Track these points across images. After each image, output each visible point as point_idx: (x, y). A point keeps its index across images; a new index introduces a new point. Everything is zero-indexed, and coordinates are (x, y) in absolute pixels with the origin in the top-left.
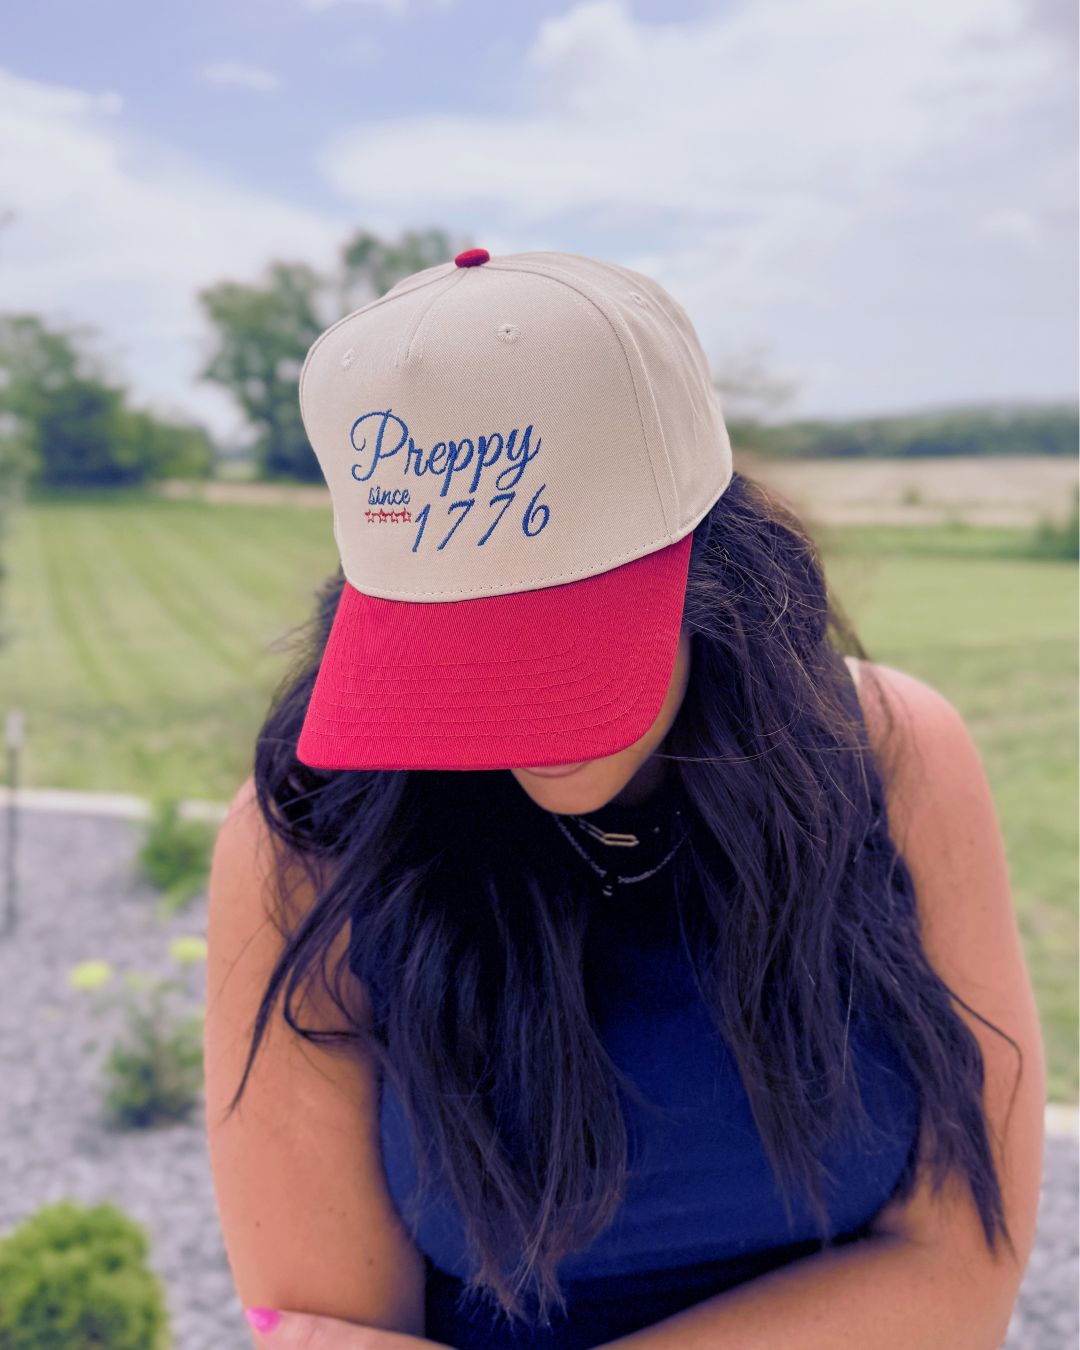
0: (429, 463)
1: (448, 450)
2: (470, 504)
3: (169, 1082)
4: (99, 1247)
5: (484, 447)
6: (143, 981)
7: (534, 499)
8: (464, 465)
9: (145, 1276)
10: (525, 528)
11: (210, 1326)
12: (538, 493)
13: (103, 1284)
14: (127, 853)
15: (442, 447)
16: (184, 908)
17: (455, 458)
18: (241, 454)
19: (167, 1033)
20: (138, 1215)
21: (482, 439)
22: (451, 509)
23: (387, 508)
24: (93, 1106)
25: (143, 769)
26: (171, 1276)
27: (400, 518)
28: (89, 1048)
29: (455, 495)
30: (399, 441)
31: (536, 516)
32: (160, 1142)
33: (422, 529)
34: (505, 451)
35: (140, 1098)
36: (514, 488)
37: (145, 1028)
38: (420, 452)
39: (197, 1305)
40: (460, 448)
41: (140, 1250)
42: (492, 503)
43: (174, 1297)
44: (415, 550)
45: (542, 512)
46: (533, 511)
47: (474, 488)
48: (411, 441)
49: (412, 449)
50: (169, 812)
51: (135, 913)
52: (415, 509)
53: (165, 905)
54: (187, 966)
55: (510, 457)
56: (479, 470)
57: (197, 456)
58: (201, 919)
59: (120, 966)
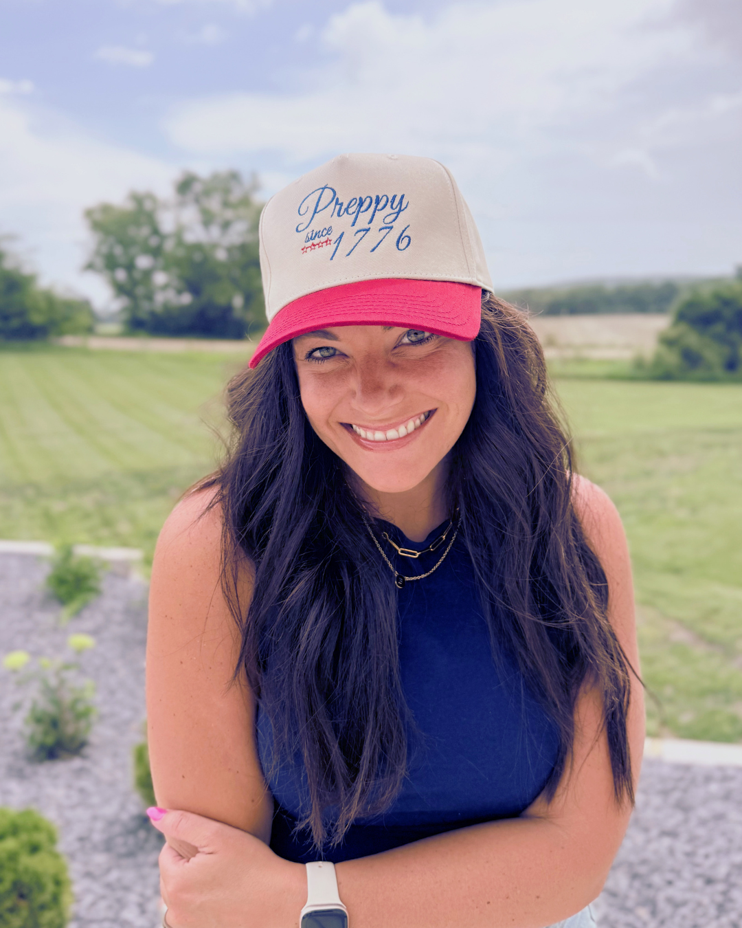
0: (346, 210)
1: (358, 202)
2: (368, 230)
3: (70, 729)
4: (24, 837)
5: (378, 201)
6: (50, 663)
7: (404, 231)
8: (366, 210)
9: (56, 856)
10: (398, 246)
11: (98, 888)
12: (406, 228)
13: (26, 861)
14: (39, 579)
15: (355, 200)
16: (77, 614)
17: (361, 206)
18: (111, 318)
19: (68, 698)
20: (50, 815)
21: (378, 197)
22: (357, 233)
23: (316, 241)
24: (19, 745)
25: (50, 523)
26: (72, 856)
27: (325, 244)
28: (16, 707)
29: (358, 226)
30: (330, 199)
31: (403, 240)
32: (63, 768)
33: (337, 247)
34: (389, 204)
35: (50, 740)
36: (393, 224)
37: (52, 693)
38: (342, 204)
39: (88, 875)
40: (365, 200)
41: (52, 840)
42: (380, 230)
43: (74, 870)
44: (332, 259)
45: (407, 239)
46: (402, 237)
47: (371, 221)
48: (338, 199)
49: (337, 203)
50: (67, 553)
51: (46, 618)
52: (334, 237)
53: (65, 613)
54: (79, 652)
55: (392, 207)
56: (375, 212)
57: (83, 319)
58: (89, 622)
59: (36, 654)
